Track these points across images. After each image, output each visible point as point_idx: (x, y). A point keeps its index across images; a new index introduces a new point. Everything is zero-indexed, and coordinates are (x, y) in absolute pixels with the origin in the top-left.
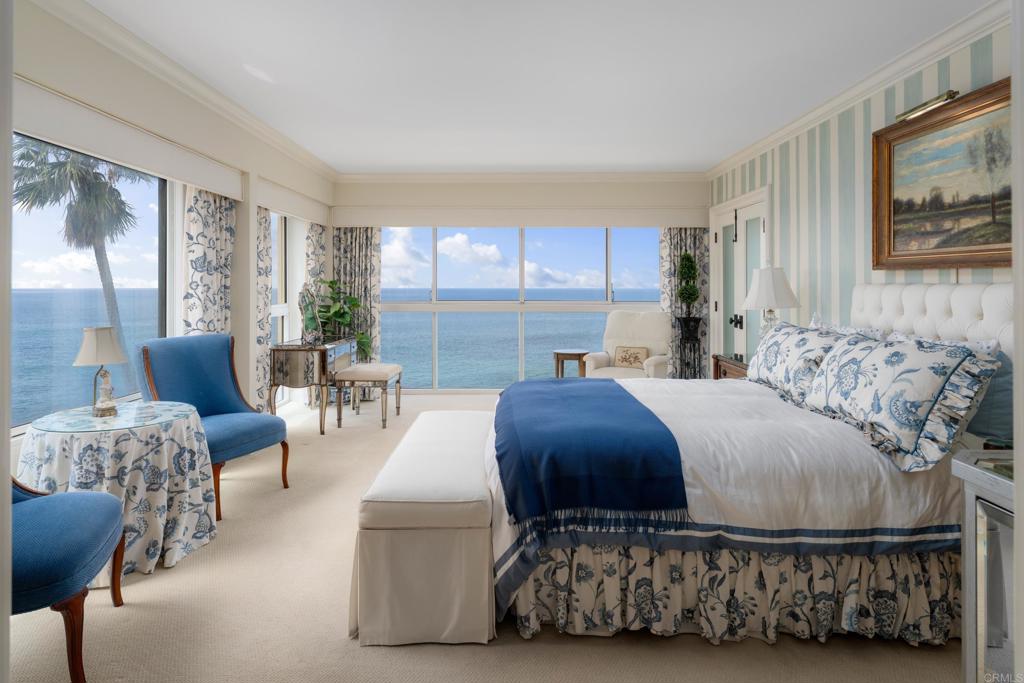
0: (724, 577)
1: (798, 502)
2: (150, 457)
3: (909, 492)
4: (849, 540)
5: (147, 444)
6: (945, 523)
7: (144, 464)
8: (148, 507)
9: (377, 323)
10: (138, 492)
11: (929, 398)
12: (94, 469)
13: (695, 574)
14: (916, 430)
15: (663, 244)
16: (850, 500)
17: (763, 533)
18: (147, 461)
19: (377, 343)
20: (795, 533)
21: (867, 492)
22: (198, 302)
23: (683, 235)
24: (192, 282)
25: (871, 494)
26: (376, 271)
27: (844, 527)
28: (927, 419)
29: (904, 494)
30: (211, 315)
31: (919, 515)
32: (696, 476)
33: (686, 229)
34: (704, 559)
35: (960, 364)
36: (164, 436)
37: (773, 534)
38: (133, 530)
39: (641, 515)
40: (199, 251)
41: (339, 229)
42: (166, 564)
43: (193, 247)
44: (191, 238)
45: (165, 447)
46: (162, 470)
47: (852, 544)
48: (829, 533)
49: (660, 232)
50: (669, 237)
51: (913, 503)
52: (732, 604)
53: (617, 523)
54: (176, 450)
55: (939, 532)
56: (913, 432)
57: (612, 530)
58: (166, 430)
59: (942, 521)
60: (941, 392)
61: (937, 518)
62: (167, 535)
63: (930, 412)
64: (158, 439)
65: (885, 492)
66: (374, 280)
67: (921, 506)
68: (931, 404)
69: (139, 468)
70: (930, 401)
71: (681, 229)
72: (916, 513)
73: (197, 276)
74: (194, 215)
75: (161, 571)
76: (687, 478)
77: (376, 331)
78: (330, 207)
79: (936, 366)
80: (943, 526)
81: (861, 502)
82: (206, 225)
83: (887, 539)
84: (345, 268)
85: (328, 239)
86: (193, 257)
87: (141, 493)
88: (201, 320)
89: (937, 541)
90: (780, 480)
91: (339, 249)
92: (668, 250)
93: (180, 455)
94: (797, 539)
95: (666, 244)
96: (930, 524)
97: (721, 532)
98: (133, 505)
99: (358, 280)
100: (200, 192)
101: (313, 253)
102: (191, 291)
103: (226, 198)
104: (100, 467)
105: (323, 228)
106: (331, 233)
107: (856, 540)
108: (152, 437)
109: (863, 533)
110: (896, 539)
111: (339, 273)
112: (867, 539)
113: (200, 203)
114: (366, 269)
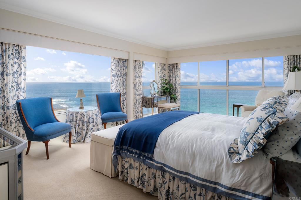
0: (167, 182)
1: (189, 163)
2: (82, 118)
3: (233, 171)
4: (204, 183)
5: (82, 115)
6: (247, 190)
7: (81, 119)
8: (82, 129)
9: (179, 91)
10: (80, 125)
11: (253, 132)
12: (72, 119)
13: (159, 177)
14: (245, 146)
15: (285, 63)
16: (208, 167)
17: (175, 170)
18: (82, 119)
19: (179, 97)
20: (187, 174)
21: (215, 166)
22: (114, 85)
23: (295, 58)
24: (113, 80)
25: (217, 167)
26: (179, 76)
27: (203, 177)
28: (249, 142)
29: (230, 172)
30: (118, 88)
31: (234, 183)
32: (159, 145)
33: (297, 56)
34: (161, 174)
35: (267, 118)
36: (85, 114)
37: (178, 171)
38: (79, 133)
39: (143, 153)
40: (114, 73)
41: (169, 64)
42: (85, 142)
43: (113, 72)
44: (112, 69)
45: (85, 116)
46: (85, 121)
47: (206, 185)
48: (197, 178)
49: (284, 58)
50: (287, 59)
51: (233, 176)
52: (168, 192)
53: (136, 154)
54: (89, 118)
55: (243, 193)
56: (243, 146)
57: (134, 155)
58: (86, 113)
59: (246, 189)
60: (257, 130)
61: (243, 186)
62: (85, 136)
63: (251, 139)
64: (84, 114)
65: (223, 169)
66: (178, 79)
67: (236, 178)
68: (253, 135)
69: (80, 120)
70: (253, 133)
71: (294, 56)
72: (233, 181)
73: (114, 78)
74: (113, 64)
75: (83, 143)
76: (157, 145)
77: (178, 94)
78: (167, 58)
79: (259, 117)
80: (245, 191)
81: (212, 169)
82: (117, 66)
83: (220, 188)
84: (171, 75)
85: (166, 67)
86: (113, 74)
87: (81, 126)
88: (115, 89)
89: (240, 197)
90: (185, 153)
91: (169, 70)
92: (287, 65)
93: (89, 119)
94: (188, 177)
95: (287, 62)
96: (239, 188)
97: (162, 165)
98: (79, 128)
99: (174, 79)
100: (114, 58)
101: (160, 72)
102: (112, 82)
103: (124, 59)
104: (73, 119)
105: (165, 65)
106: (167, 66)
107: (208, 184)
108: (83, 114)
109: (211, 182)
110: (223, 189)
111: (169, 77)
112: (213, 185)
113: (115, 61)
114: (176, 76)
